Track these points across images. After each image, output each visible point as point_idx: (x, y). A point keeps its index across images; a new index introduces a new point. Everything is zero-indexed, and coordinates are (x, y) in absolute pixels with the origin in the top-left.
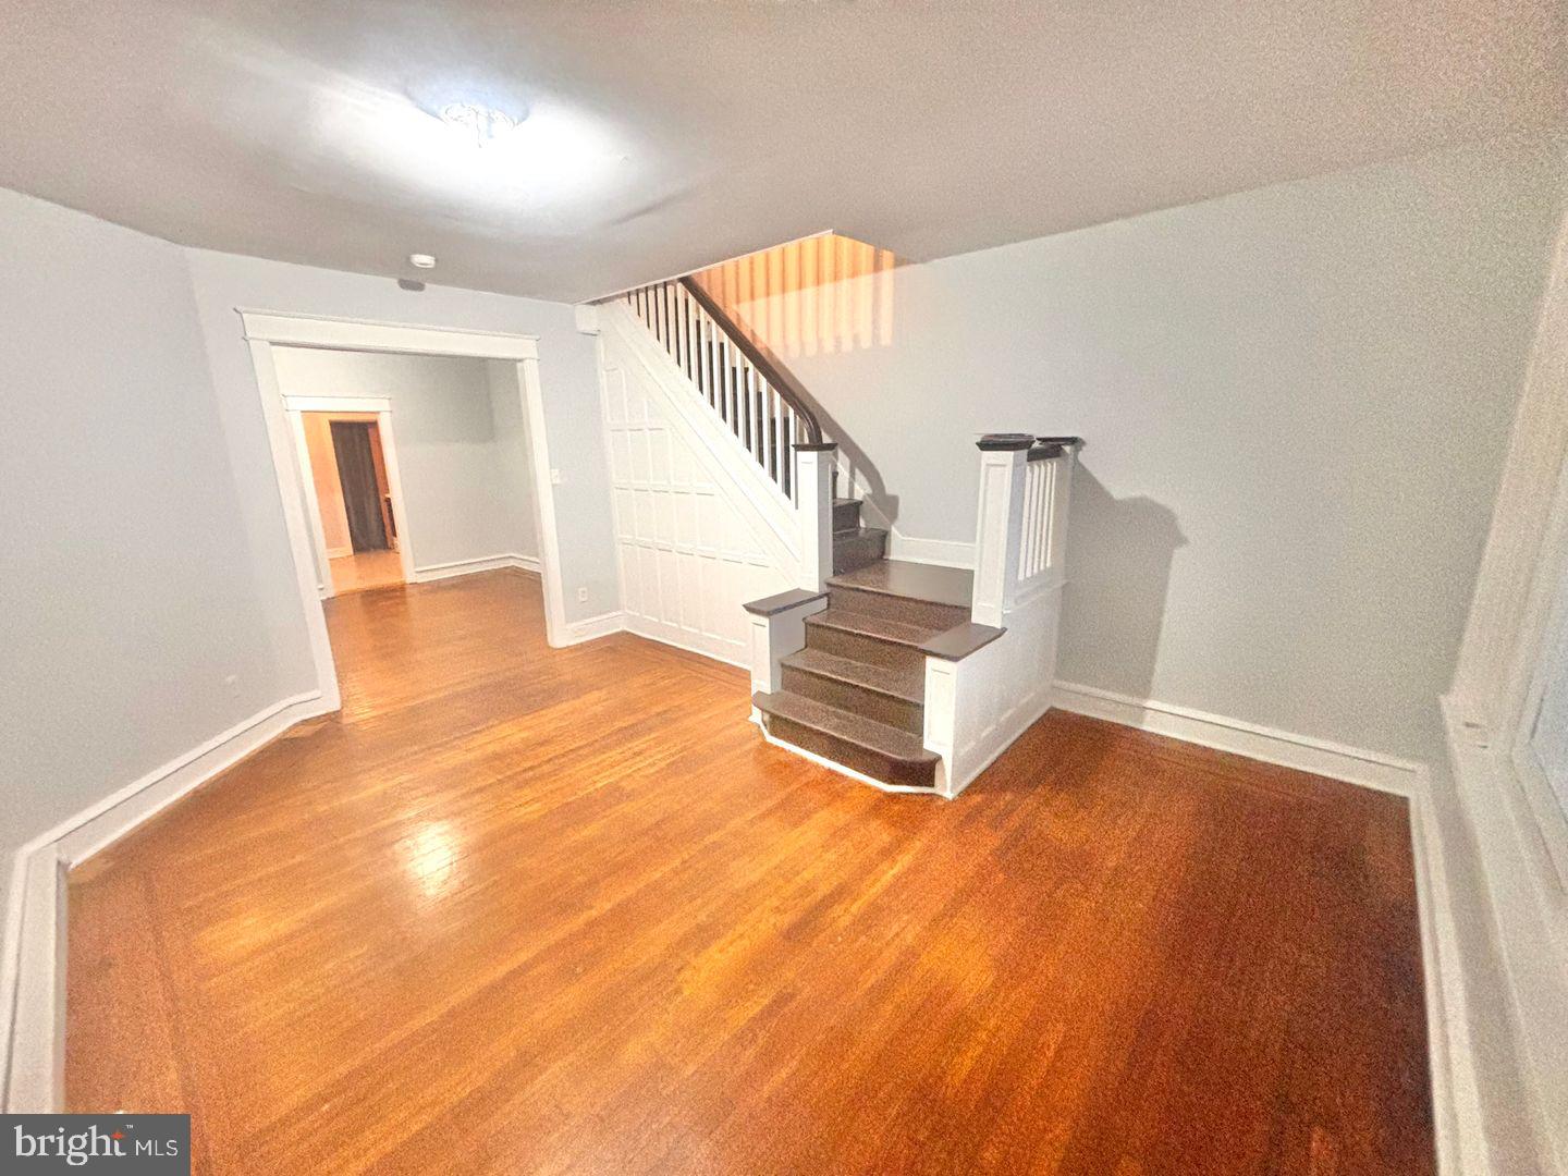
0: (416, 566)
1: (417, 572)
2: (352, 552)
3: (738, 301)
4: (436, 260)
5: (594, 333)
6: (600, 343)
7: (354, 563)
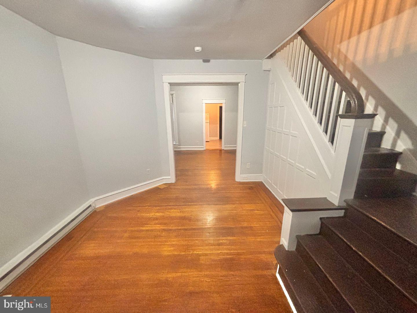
0: (225, 145)
1: (225, 147)
2: (219, 139)
3: (341, 41)
4: (202, 48)
5: (269, 70)
6: (271, 73)
7: (219, 142)
